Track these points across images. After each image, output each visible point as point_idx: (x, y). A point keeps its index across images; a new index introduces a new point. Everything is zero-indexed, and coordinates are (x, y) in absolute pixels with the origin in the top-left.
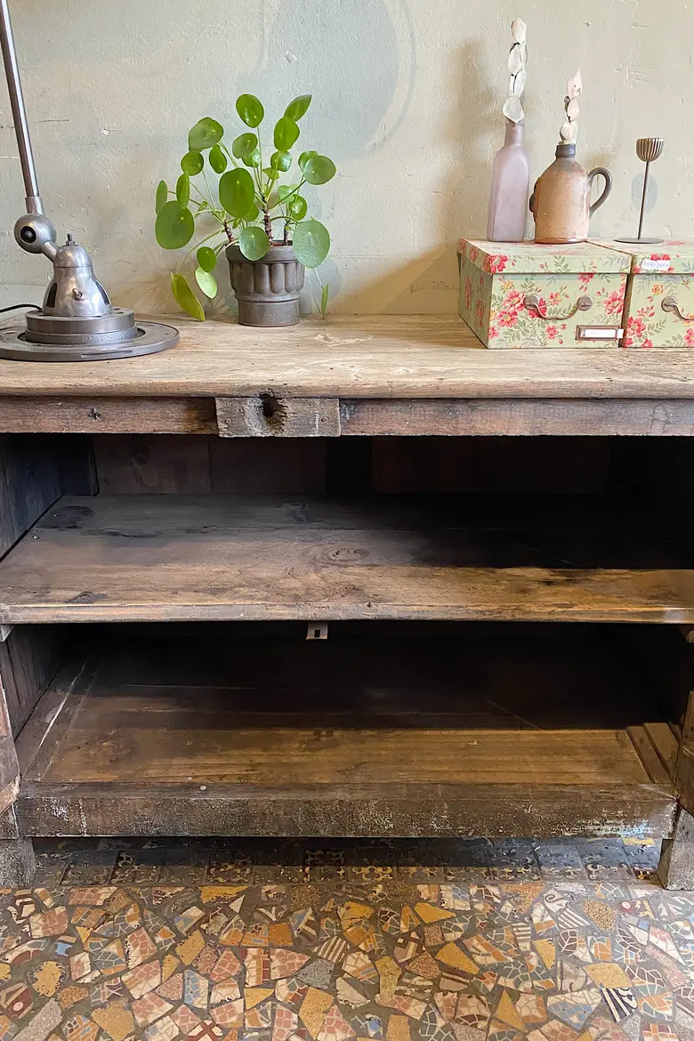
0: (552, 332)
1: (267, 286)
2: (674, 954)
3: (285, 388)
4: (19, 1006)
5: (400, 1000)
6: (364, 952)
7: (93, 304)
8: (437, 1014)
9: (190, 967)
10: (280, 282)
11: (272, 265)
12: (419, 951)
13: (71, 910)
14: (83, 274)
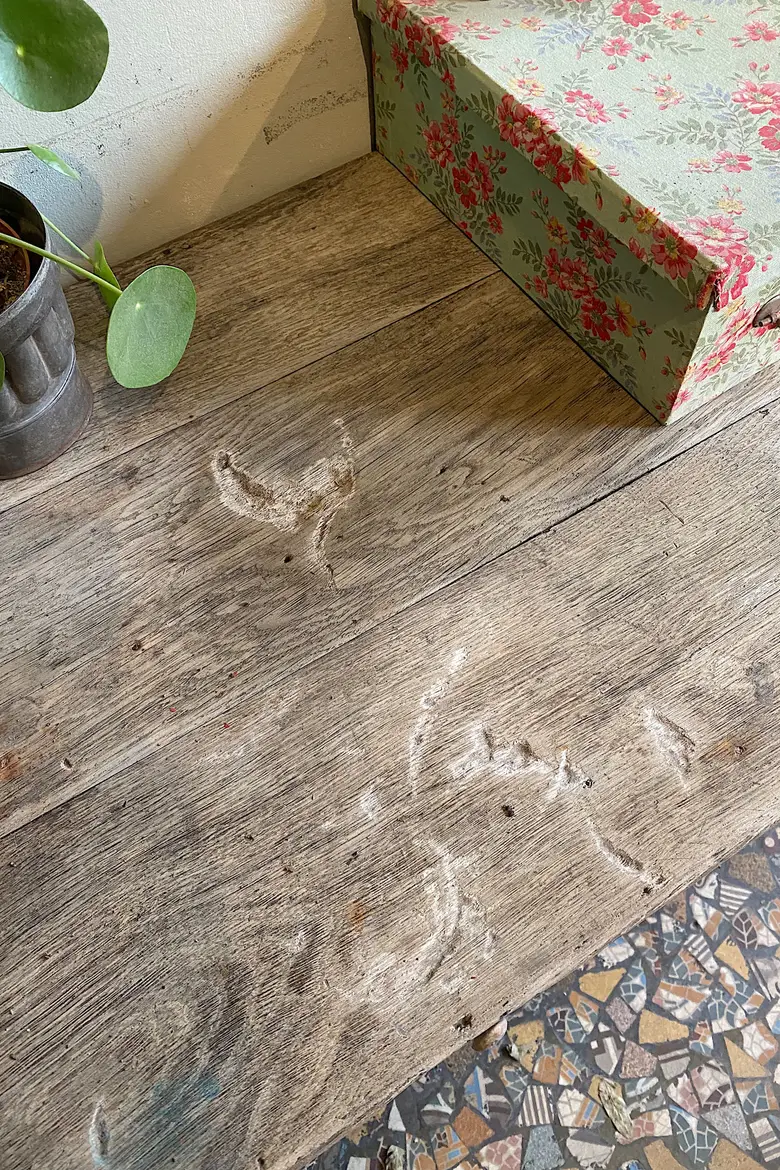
5: (641, 1123)
6: (570, 1088)
8: (683, 1114)
12: (620, 1046)
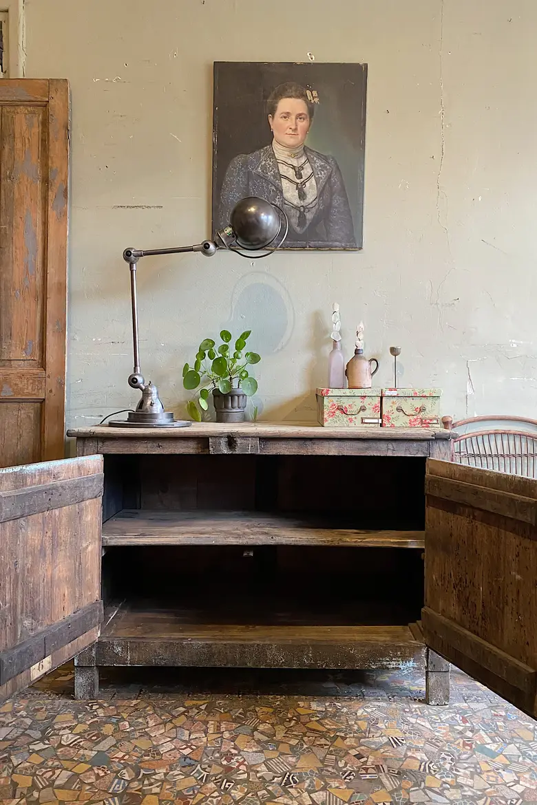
0: (351, 420)
1: (230, 405)
2: (429, 727)
3: (237, 433)
4: (94, 738)
5: (286, 739)
6: (269, 723)
7: (157, 409)
8: (304, 743)
9: (180, 727)
10: (236, 404)
11: (232, 397)
12: (297, 723)
13: (117, 707)
14: (154, 396)
